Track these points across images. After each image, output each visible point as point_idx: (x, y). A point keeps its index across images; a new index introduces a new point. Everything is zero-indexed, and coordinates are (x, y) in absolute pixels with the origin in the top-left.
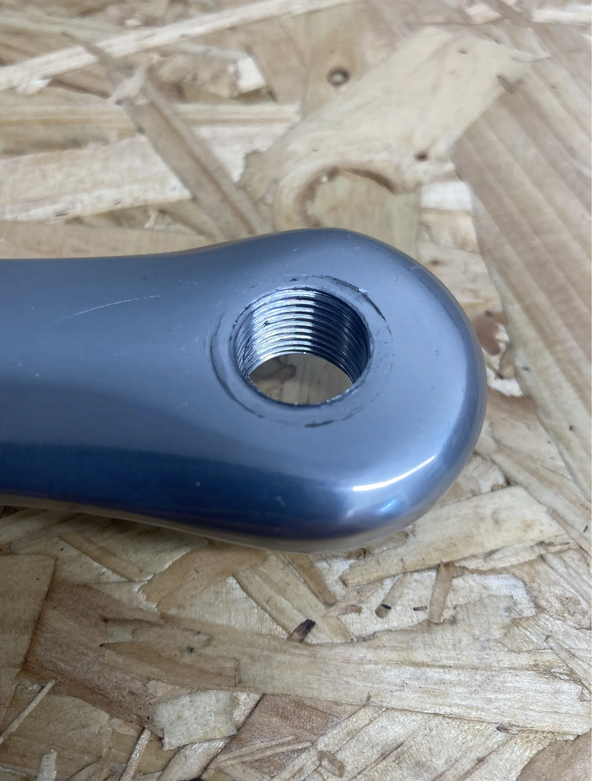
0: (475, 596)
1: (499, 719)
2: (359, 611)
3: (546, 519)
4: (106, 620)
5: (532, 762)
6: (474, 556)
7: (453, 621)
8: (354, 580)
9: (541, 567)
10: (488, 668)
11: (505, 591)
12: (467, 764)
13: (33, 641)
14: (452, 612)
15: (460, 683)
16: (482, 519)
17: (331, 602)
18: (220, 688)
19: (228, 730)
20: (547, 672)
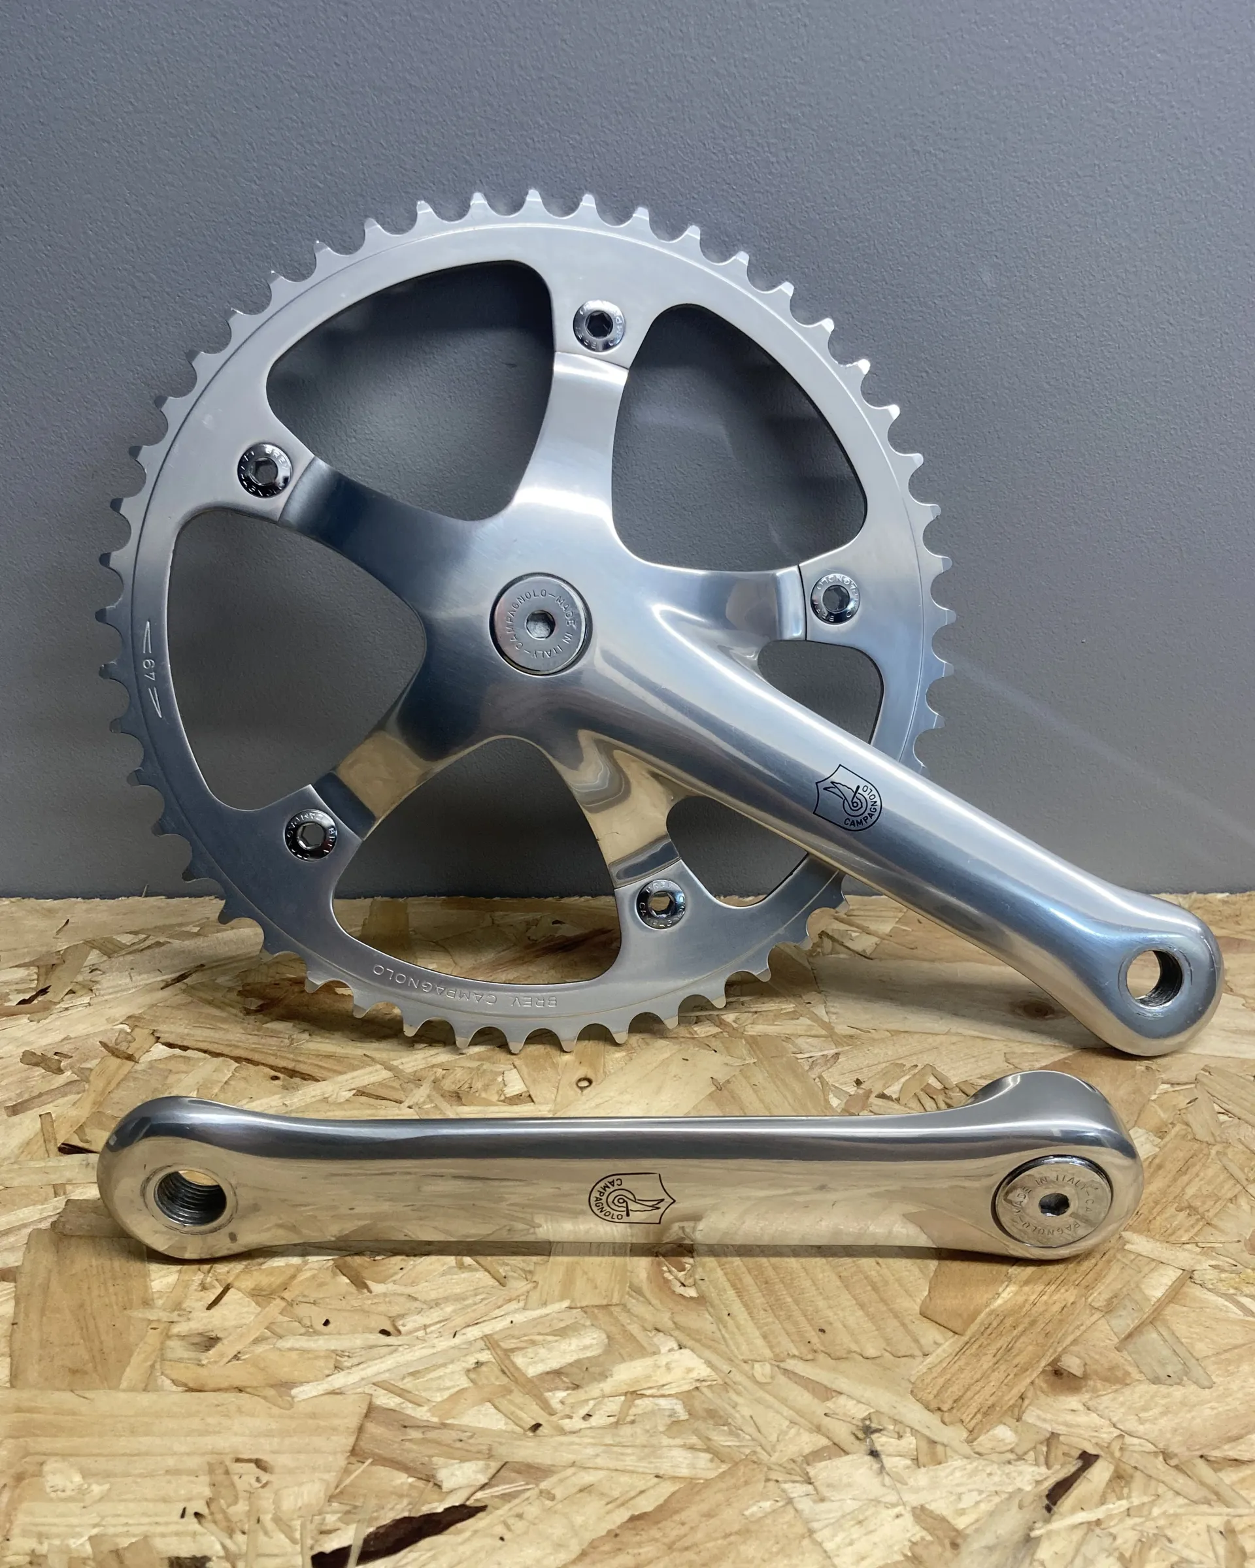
0: (649, 1408)
1: (656, 1472)
2: (570, 1417)
3: (703, 1367)
4: (405, 1427)
5: (673, 1494)
6: (650, 1388)
7: (633, 1422)
8: (570, 1400)
9: (696, 1393)
10: (653, 1446)
11: (669, 1407)
12: (633, 1494)
13: (357, 1439)
14: (633, 1418)
15: (633, 1454)
16: (659, 1367)
17: (552, 1413)
18: (478, 1459)
19: (483, 1479)
20: (692, 1448)
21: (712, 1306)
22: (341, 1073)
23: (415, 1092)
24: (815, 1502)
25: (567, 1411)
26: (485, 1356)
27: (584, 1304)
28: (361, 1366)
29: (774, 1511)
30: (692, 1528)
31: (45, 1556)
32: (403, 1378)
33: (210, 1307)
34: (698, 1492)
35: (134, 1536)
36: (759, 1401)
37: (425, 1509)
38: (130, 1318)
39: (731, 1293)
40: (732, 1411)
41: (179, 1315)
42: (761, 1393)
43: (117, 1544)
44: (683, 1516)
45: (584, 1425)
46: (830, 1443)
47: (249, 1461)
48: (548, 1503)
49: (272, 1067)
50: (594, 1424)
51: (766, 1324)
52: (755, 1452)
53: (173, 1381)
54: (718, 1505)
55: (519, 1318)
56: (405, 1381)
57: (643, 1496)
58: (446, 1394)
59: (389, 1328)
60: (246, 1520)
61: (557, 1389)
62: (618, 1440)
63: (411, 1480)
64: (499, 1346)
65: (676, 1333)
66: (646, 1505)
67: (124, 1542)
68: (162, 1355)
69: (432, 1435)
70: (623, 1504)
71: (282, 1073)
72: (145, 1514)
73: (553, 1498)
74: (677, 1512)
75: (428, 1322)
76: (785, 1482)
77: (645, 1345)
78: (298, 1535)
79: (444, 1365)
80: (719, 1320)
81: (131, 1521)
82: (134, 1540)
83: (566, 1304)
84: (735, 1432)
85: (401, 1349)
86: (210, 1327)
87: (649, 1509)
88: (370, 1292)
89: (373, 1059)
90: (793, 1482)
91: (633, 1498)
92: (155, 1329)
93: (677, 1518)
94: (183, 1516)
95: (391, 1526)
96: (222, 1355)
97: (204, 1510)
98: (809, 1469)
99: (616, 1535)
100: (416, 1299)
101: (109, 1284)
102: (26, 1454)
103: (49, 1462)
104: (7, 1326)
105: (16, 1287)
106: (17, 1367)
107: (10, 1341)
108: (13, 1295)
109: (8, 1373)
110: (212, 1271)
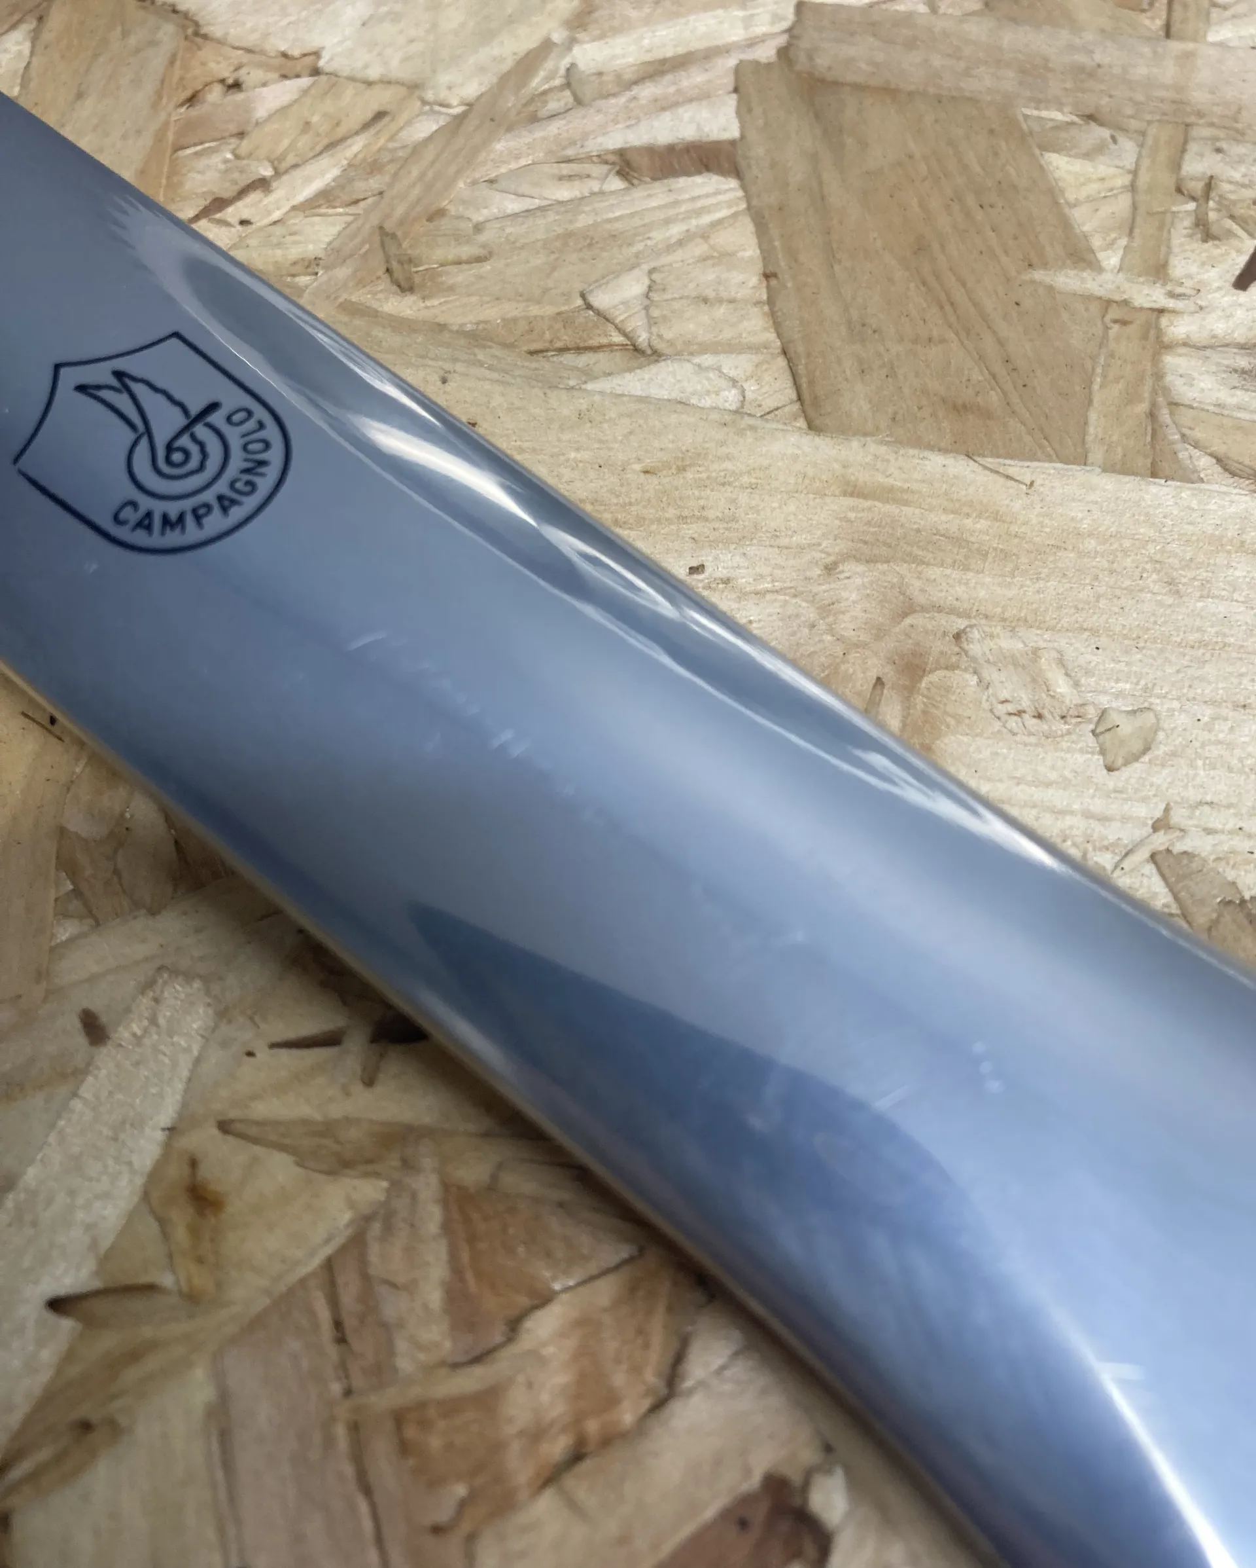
33: (1242, 284)
38: (1051, 289)
41: (1172, 295)
53: (1220, 460)
68: (1166, 391)
92: (1123, 323)
101: (971, 201)
102: (909, 608)
103: (975, 634)
104: (754, 280)
105: (744, 187)
106: (811, 383)
107: (773, 314)
108: (743, 206)
109: (794, 396)
110: (1213, 194)
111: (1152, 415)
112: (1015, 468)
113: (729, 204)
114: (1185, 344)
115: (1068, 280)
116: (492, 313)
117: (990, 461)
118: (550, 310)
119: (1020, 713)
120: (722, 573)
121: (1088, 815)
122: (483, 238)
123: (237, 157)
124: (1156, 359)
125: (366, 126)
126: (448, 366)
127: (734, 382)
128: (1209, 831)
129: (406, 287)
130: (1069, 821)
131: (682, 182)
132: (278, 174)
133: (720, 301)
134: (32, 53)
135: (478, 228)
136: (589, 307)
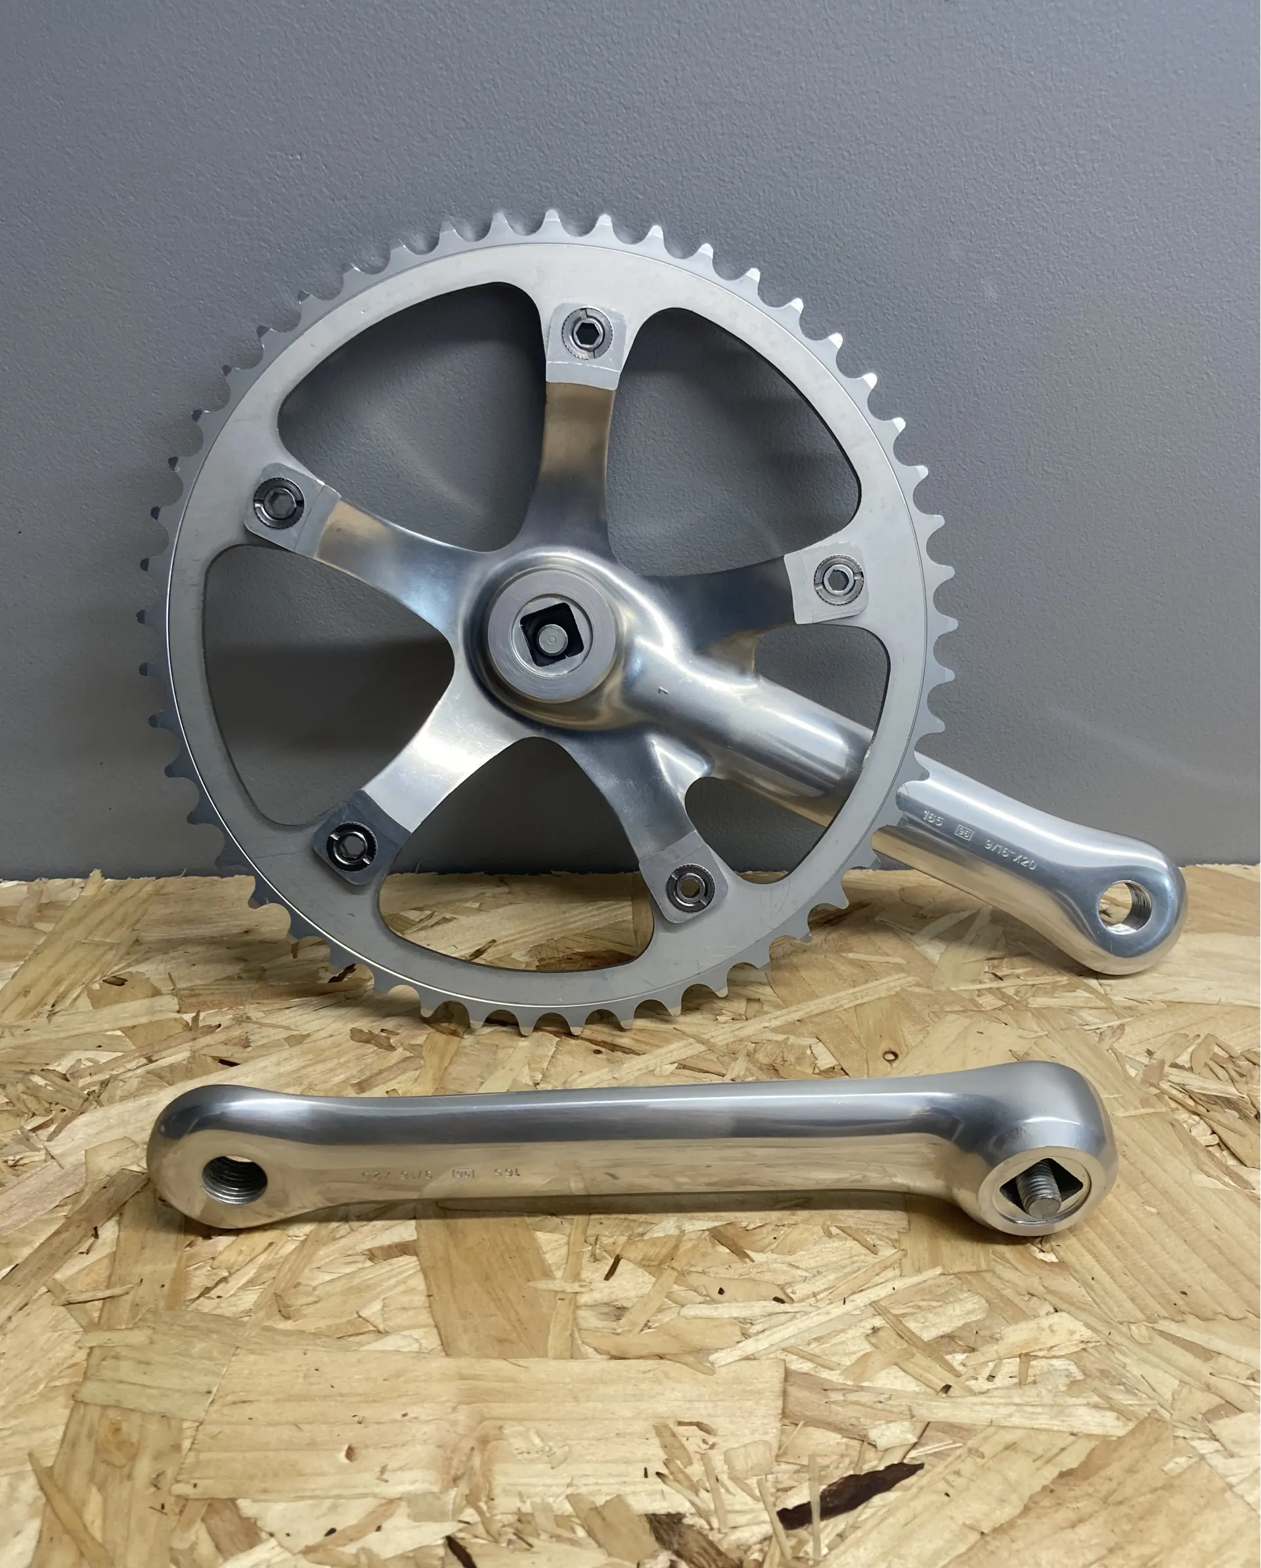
0: (1045, 1369)
1: (1070, 1430)
2: (976, 1379)
3: (1084, 1329)
4: (825, 1390)
5: (1093, 1450)
6: (1041, 1350)
7: (1035, 1382)
8: (970, 1363)
9: (1084, 1354)
10: (1059, 1405)
11: (1064, 1367)
12: (1055, 1451)
13: (784, 1402)
14: (1033, 1378)
15: (1044, 1413)
16: (1043, 1330)
17: (958, 1375)
18: (903, 1419)
19: (914, 1440)
20: (1096, 1407)
21: (1076, 1271)
22: (658, 1047)
23: (733, 1065)
24: (1226, 1458)
25: (971, 1373)
26: (878, 1322)
27: (956, 1270)
28: (766, 1333)
29: (1190, 1467)
30: (1119, 1484)
31: (532, 1514)
32: (809, 1344)
33: (607, 1278)
34: (1115, 1450)
35: (607, 1494)
36: (1145, 1361)
37: (867, 1468)
38: (536, 1290)
39: (1088, 1259)
40: (1123, 1371)
41: (581, 1286)
42: (1145, 1354)
43: (593, 1502)
44: (1108, 1472)
45: (990, 1385)
46: (1223, 1402)
47: (691, 1424)
48: (979, 1460)
49: (591, 1041)
50: (999, 1385)
51: (1131, 1287)
52: (1155, 1411)
53: (596, 1349)
54: (1138, 1462)
55: (899, 1284)
56: (812, 1346)
57: (1064, 1454)
58: (854, 1358)
59: (781, 1296)
60: (705, 1479)
61: (954, 1352)
62: (1026, 1399)
63: (845, 1440)
64: (889, 1312)
65: (1048, 1297)
66: (1071, 1461)
67: (600, 1501)
68: (577, 1325)
69: (853, 1397)
70: (1049, 1461)
71: (603, 1047)
72: (610, 1475)
73: (983, 1456)
74: (1101, 1468)
75: (816, 1290)
76: (1193, 1439)
77: (1025, 1309)
78: (757, 1492)
79: (843, 1331)
80: (1085, 1284)
81: (600, 1481)
82: (608, 1498)
83: (939, 1270)
84: (1130, 1391)
85: (798, 1315)
86: (614, 1297)
87: (1074, 1466)
88: (753, 1261)
89: (684, 1033)
90: (1201, 1439)
91: (1057, 1455)
92: (563, 1299)
93: (1102, 1473)
94: (646, 1475)
95: (841, 1483)
96: (634, 1324)
97: (664, 1471)
98: (1211, 1426)
99: (1052, 1491)
100: (798, 1268)
101: (507, 1256)
102: (483, 1419)
103: (506, 1426)
104: (423, 1298)
105: (419, 1260)
106: (446, 1337)
107: (431, 1312)
108: (419, 1268)
109: (440, 1343)
110: (598, 1243)
111: (572, 1335)
112: (522, 1362)
113: (413, 1268)
114: (585, 1306)
115: (543, 1285)
116: (322, 1324)
117: (512, 1360)
118: (344, 1320)
119: (521, 1453)
120: (414, 1415)
121: (544, 1485)
122: (317, 1292)
123: (213, 1269)
124: (574, 1313)
125: (266, 1249)
126: (306, 1348)
127: (417, 1340)
128: (586, 1485)
129: (287, 1317)
130: (539, 1488)
131: (395, 1260)
132: (230, 1274)
133: (410, 1309)
134: (119, 1231)
135: (315, 1289)
136: (360, 1317)
